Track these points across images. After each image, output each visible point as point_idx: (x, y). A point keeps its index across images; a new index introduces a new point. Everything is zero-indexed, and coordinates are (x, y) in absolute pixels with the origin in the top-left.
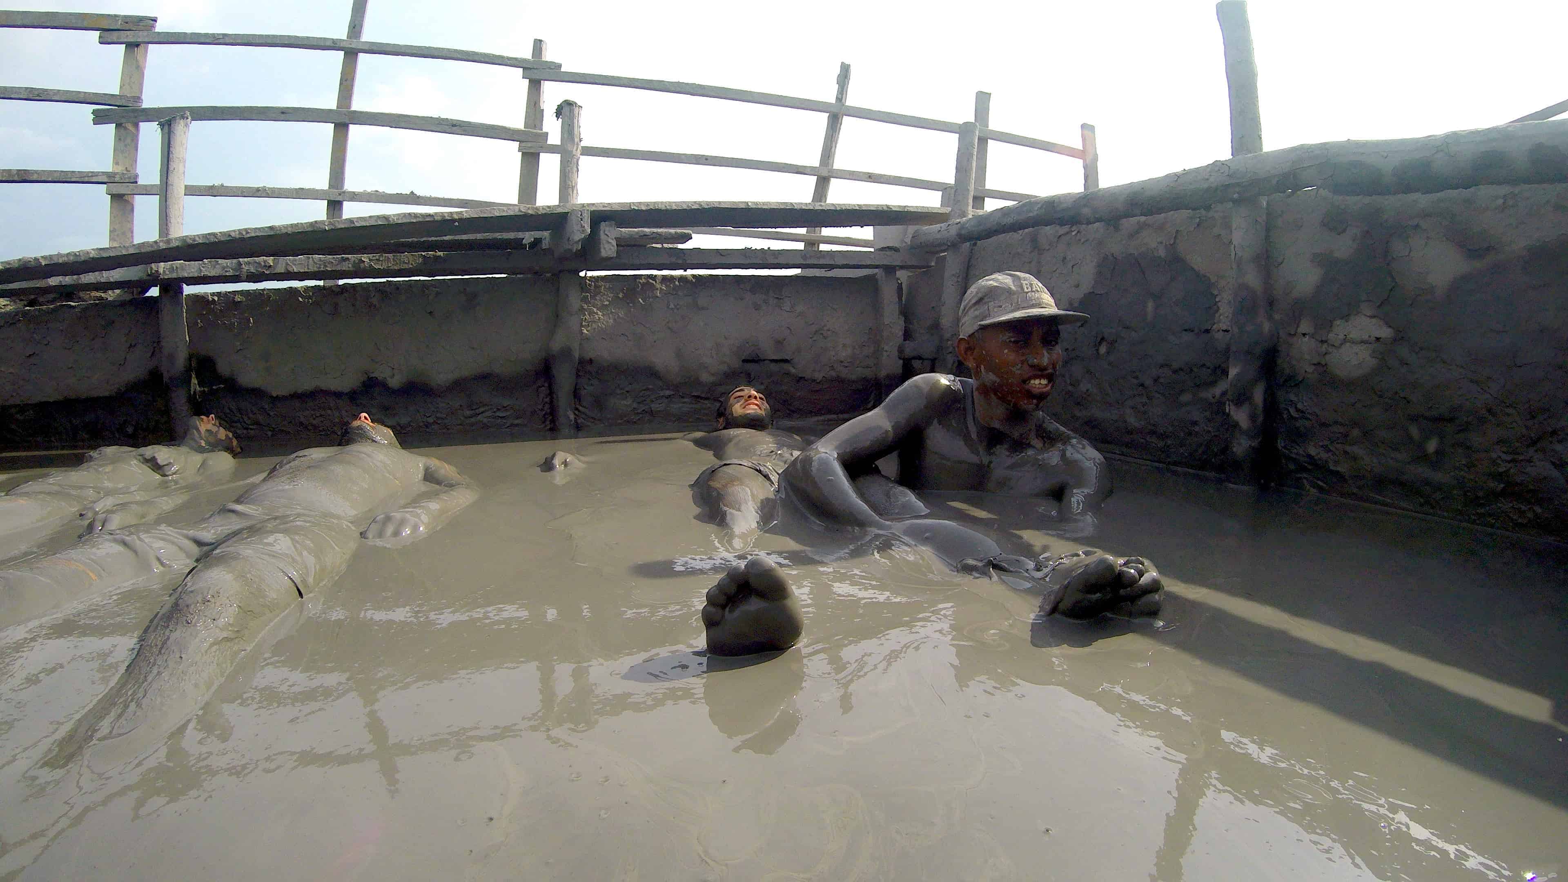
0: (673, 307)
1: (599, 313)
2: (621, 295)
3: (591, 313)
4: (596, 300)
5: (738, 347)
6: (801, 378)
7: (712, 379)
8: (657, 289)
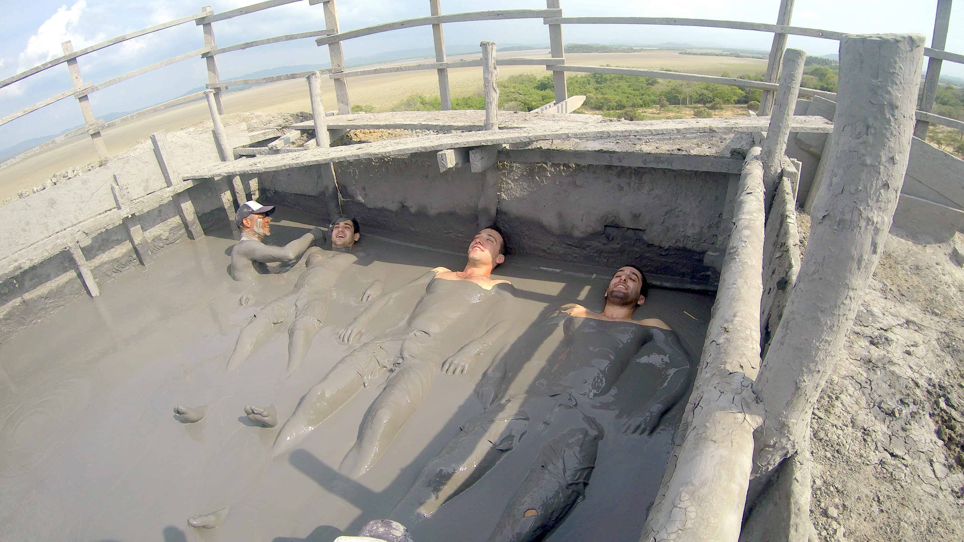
0: (558, 184)
1: (512, 184)
2: (525, 174)
3: (507, 183)
4: (510, 175)
5: (602, 216)
6: (650, 244)
7: (582, 235)
8: (548, 171)
